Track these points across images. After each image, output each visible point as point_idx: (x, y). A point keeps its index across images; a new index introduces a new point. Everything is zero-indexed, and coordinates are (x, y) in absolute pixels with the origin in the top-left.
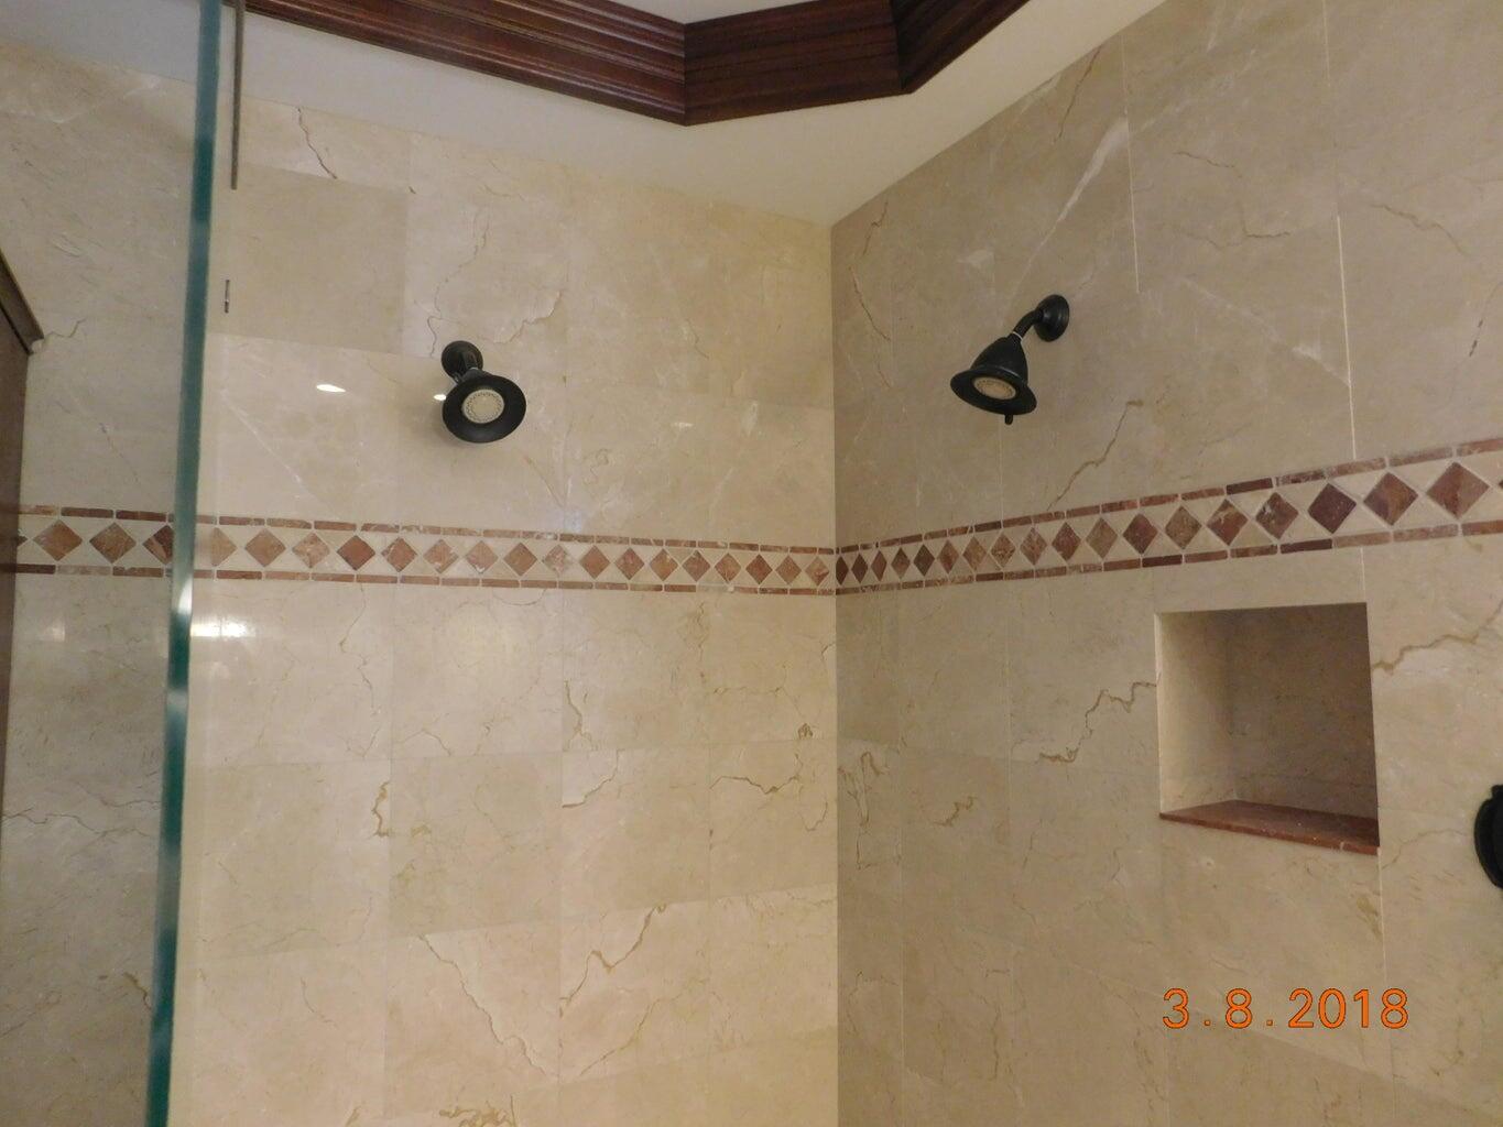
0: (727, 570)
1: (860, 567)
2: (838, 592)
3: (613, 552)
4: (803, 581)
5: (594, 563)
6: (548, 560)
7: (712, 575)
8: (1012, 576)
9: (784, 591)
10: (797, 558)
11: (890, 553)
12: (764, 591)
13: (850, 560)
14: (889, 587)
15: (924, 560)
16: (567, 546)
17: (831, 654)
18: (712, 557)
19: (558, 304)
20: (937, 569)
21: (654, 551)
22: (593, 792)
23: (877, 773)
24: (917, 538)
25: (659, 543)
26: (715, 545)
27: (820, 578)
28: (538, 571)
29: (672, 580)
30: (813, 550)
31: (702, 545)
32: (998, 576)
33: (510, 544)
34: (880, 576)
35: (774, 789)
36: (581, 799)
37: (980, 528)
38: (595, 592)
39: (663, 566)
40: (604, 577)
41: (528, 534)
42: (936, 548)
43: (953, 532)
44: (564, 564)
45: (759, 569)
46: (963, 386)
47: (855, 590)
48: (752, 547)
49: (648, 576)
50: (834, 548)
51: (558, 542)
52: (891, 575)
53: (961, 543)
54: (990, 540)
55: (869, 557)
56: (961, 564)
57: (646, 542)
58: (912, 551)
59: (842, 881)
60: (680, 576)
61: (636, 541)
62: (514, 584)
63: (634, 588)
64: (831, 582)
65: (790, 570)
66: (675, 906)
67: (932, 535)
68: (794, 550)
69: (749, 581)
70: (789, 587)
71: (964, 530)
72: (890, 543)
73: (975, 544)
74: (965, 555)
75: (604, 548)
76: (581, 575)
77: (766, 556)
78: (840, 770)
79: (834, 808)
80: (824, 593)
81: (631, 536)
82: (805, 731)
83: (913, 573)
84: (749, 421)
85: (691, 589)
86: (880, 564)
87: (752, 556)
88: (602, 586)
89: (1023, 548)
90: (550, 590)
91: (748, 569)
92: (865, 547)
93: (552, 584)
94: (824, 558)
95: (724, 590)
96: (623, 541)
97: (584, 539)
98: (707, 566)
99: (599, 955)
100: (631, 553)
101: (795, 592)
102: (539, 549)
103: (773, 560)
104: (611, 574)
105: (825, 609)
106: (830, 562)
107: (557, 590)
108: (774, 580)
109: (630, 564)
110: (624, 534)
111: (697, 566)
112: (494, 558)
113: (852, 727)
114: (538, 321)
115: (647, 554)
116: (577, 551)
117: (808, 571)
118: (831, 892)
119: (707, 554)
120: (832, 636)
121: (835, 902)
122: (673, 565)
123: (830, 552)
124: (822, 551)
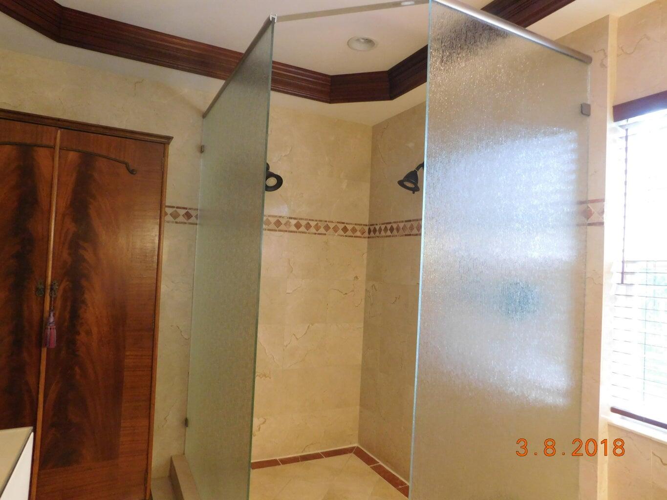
0: (336, 229)
1: (375, 231)
2: (368, 238)
3: (303, 223)
4: (358, 234)
5: (298, 226)
6: (285, 224)
7: (331, 231)
8: (413, 235)
9: (352, 237)
10: (357, 227)
11: (383, 227)
12: (346, 236)
13: (372, 228)
14: (382, 237)
15: (392, 229)
16: (291, 220)
17: (365, 256)
18: (332, 226)
19: (291, 150)
20: (395, 232)
21: (315, 223)
22: (295, 290)
23: (376, 290)
24: (390, 223)
25: (316, 221)
26: (332, 222)
27: (363, 233)
28: (282, 227)
29: (319, 232)
30: (361, 225)
31: (329, 222)
32: (410, 235)
33: (275, 219)
34: (380, 233)
35: (346, 294)
36: (291, 292)
37: (406, 221)
38: (298, 234)
39: (317, 227)
40: (300, 230)
41: (280, 217)
42: (395, 226)
43: (400, 222)
44: (290, 226)
45: (345, 230)
46: (401, 183)
47: (373, 237)
48: (343, 223)
49: (313, 230)
50: (368, 224)
51: (288, 219)
52: (383, 233)
53: (401, 225)
54: (408, 225)
55: (377, 228)
56: (401, 231)
57: (313, 220)
58: (389, 226)
59: (365, 322)
60: (322, 230)
61: (310, 220)
62: (276, 231)
63: (309, 233)
64: (366, 234)
65: (354, 230)
66: (316, 324)
67: (395, 222)
68: (356, 224)
69: (342, 233)
70: (353, 235)
71: (402, 222)
72: (383, 224)
73: (405, 225)
74: (402, 228)
75: (301, 222)
76: (294, 229)
77: (347, 226)
78: (366, 290)
79: (364, 300)
80: (364, 238)
81: (309, 218)
82: (356, 278)
83: (389, 233)
84: (344, 186)
85: (325, 234)
86: (380, 230)
87: (343, 226)
88: (300, 232)
89: (416, 227)
90: (286, 233)
91: (342, 229)
92: (376, 225)
93: (286, 231)
94: (364, 227)
95: (335, 235)
96: (306, 220)
97: (295, 219)
98: (330, 228)
99: (295, 335)
100: (308, 223)
101: (355, 237)
102: (283, 221)
103: (349, 227)
104: (303, 229)
105: (364, 243)
106: (367, 228)
107: (288, 233)
108: (349, 233)
109: (308, 226)
110: (306, 218)
111: (327, 228)
112: (271, 223)
113: (370, 277)
114: (285, 156)
115: (313, 224)
116: (293, 222)
117: (360, 231)
118: (361, 325)
119: (330, 224)
120: (366, 250)
121: (363, 329)
122: (320, 227)
123: (367, 225)
124: (364, 225)
